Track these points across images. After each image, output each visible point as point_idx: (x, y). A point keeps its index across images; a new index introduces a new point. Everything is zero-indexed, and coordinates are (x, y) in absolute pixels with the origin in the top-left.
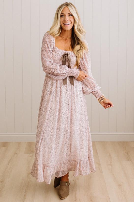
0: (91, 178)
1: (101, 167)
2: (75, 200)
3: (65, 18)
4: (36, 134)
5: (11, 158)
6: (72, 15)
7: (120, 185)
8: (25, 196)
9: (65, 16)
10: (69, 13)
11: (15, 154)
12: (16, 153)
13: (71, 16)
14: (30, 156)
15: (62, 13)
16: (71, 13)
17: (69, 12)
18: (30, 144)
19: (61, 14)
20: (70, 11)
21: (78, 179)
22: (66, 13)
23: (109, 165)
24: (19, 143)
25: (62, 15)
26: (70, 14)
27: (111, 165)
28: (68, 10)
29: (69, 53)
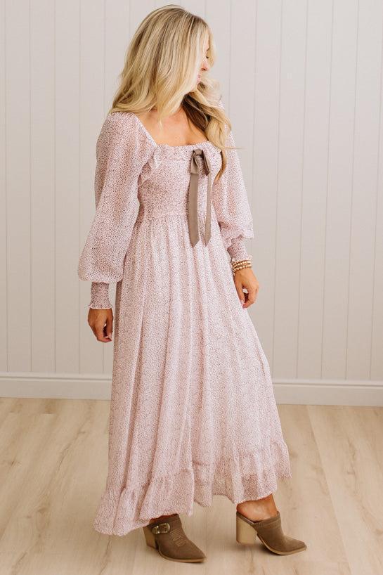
1: (325, 478)
2: (251, 571)
5: (69, 445)
7: (379, 533)
8: (107, 553)
11: (79, 432)
12: (83, 430)
23: (349, 473)
24: (91, 403)
27: (354, 473)
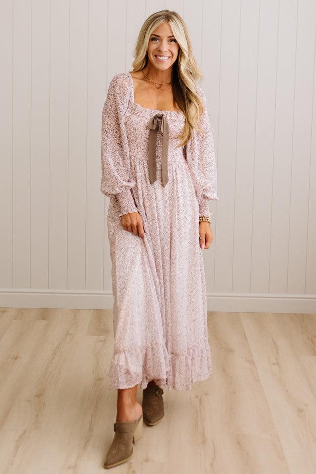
0: (234, 392)
1: (256, 368)
2: (204, 442)
3: (161, 45)
4: (112, 293)
5: (60, 344)
6: (175, 41)
7: (300, 411)
8: (91, 429)
9: (161, 41)
10: (170, 37)
11: (67, 334)
12: (69, 333)
13: (173, 43)
14: (101, 341)
15: (156, 33)
16: (173, 36)
17: (171, 35)
18: (99, 314)
19: (152, 35)
20: (173, 32)
21: (207, 394)
22: (164, 34)
23: (274, 364)
24: (76, 312)
25: (153, 37)
26: (173, 38)
27: (278, 364)
28: (169, 31)
29: (165, 114)
